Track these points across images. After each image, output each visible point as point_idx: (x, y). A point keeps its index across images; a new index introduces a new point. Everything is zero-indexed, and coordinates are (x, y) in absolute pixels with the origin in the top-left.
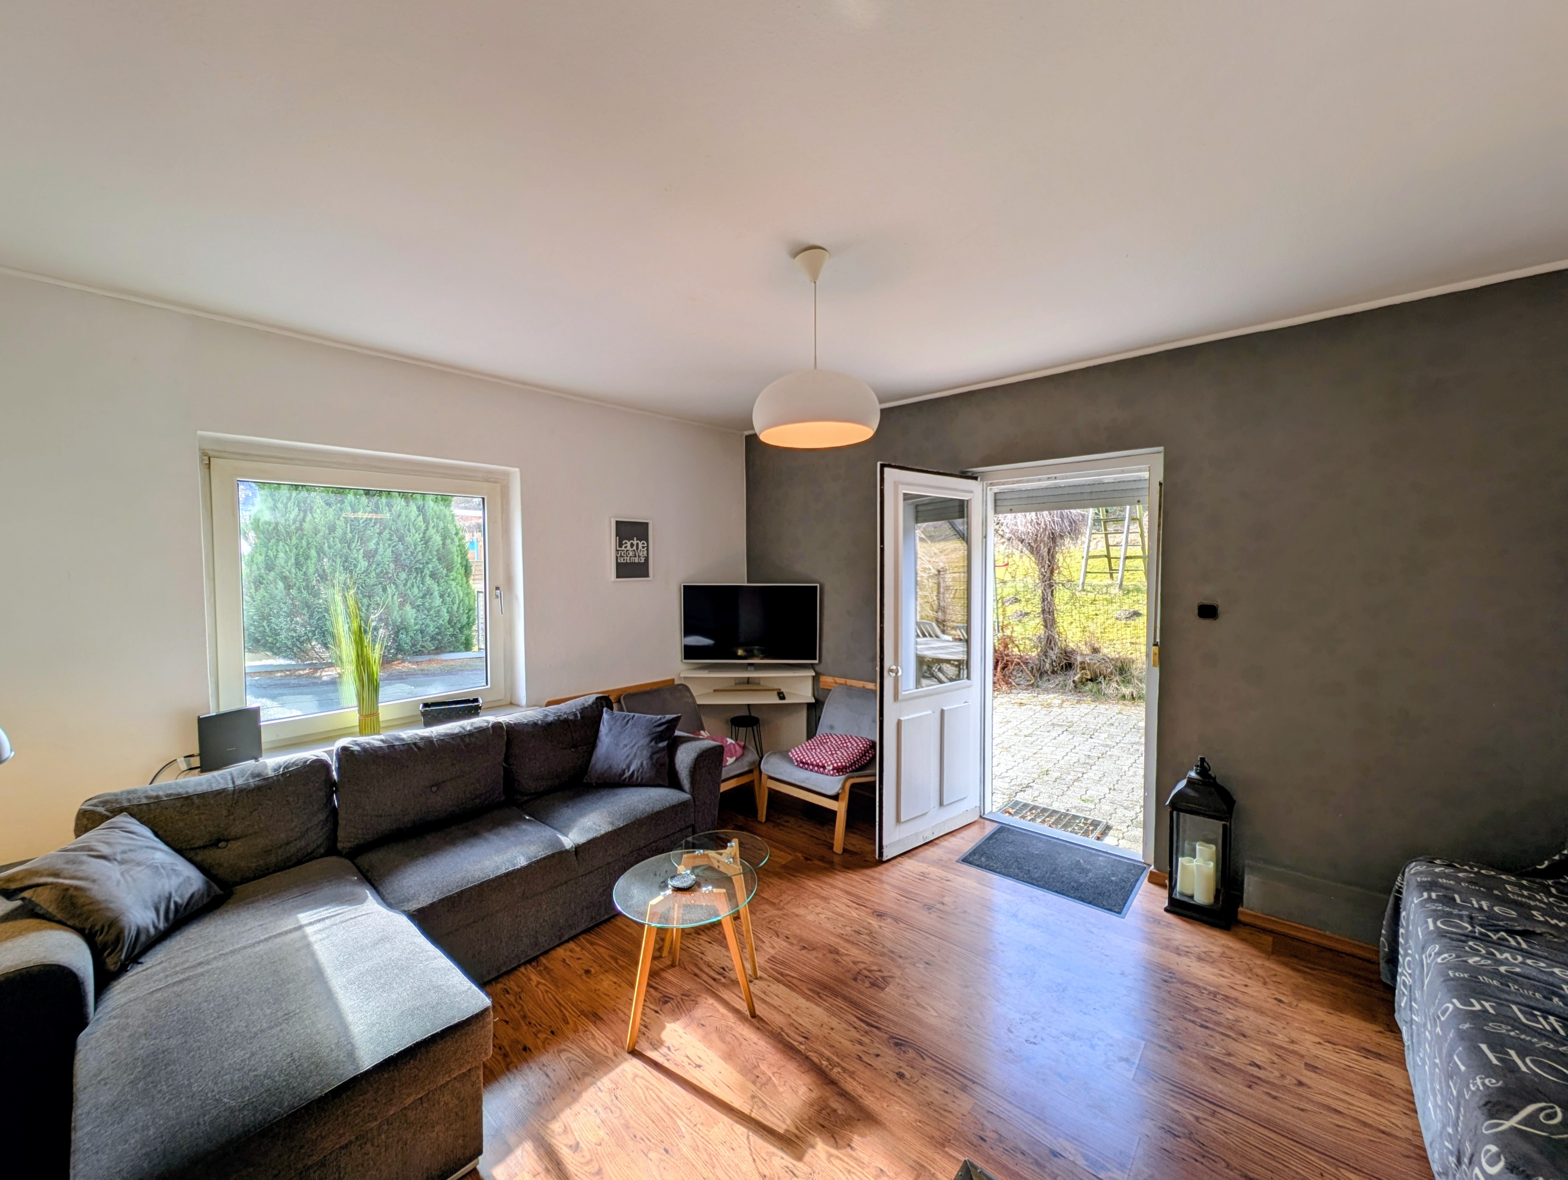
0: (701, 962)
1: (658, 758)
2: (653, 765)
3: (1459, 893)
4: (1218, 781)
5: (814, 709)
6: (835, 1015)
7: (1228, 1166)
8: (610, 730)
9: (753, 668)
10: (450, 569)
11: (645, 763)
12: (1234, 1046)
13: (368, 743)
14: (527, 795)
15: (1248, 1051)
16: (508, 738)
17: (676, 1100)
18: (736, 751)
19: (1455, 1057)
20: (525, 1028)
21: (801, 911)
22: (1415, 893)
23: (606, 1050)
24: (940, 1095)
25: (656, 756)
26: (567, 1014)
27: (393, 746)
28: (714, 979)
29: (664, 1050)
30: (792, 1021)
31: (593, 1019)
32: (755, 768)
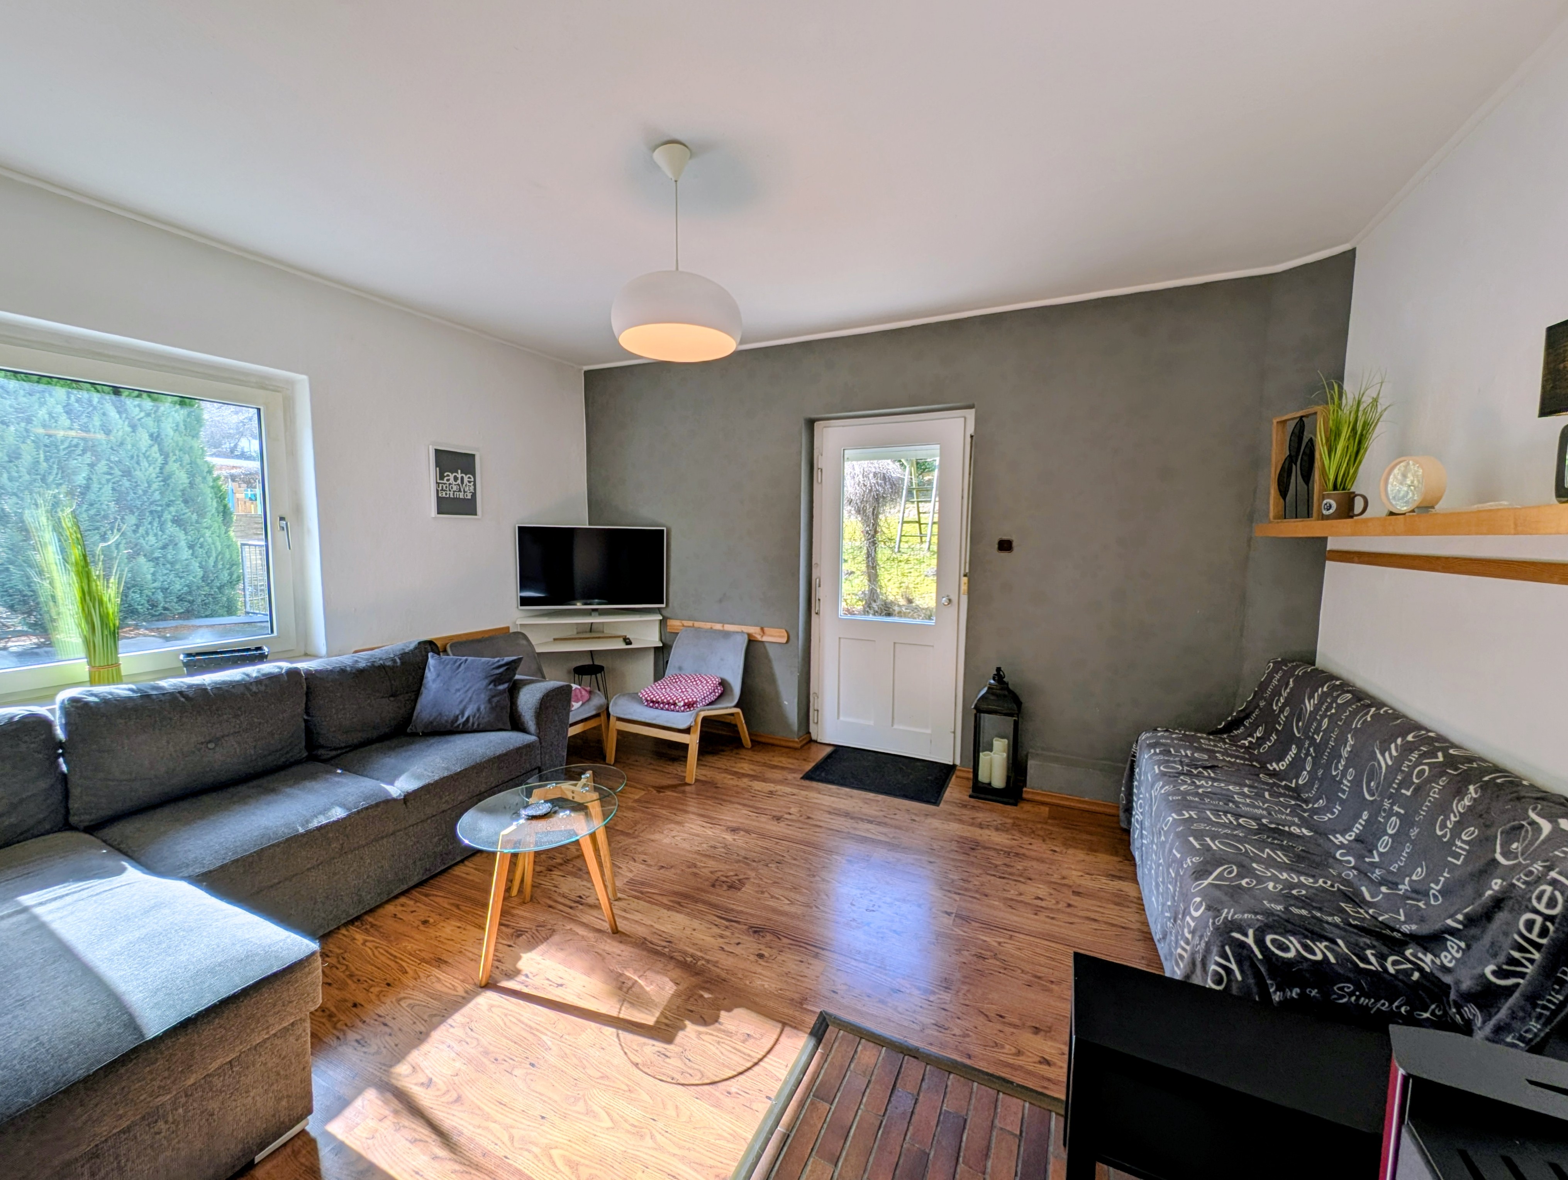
0: (556, 894)
1: (498, 701)
2: (493, 709)
3: (1174, 747)
4: (1010, 687)
5: (662, 652)
6: (696, 917)
7: (1023, 971)
8: (438, 675)
9: (597, 613)
10: (201, 514)
11: (482, 707)
12: (1022, 887)
13: (111, 694)
14: (336, 749)
15: (1033, 890)
16: (308, 688)
17: (539, 1019)
18: (582, 696)
19: (1174, 851)
20: (353, 986)
21: (657, 836)
22: (1146, 751)
23: (455, 990)
24: (796, 965)
25: (495, 700)
26: (404, 964)
27: (149, 696)
28: (571, 908)
29: (521, 978)
30: (655, 930)
31: (437, 964)
32: (604, 712)
